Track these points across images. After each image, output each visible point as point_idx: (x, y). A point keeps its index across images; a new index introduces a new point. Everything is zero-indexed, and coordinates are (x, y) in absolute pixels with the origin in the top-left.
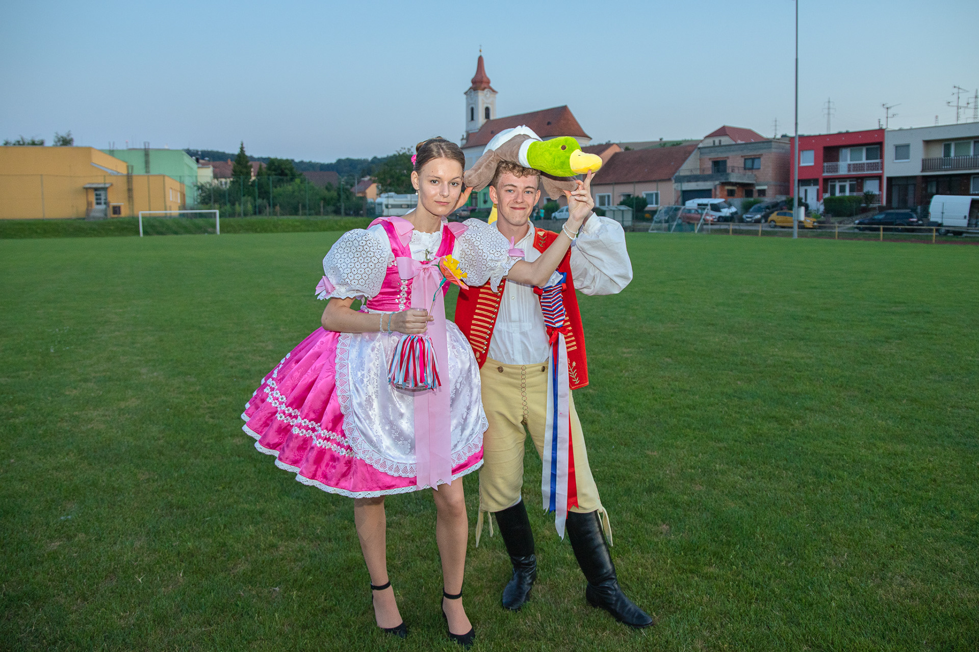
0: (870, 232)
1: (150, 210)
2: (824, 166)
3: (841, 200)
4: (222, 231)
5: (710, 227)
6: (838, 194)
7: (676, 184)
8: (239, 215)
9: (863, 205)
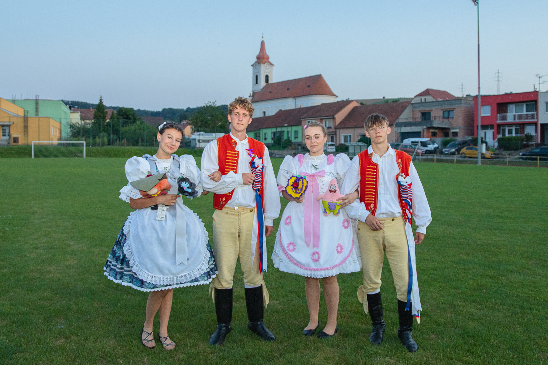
0: (531, 161)
1: (39, 141)
2: (497, 116)
3: (510, 139)
4: (87, 156)
5: (420, 157)
6: (507, 135)
7: (397, 128)
8: (99, 145)
9: (525, 143)
